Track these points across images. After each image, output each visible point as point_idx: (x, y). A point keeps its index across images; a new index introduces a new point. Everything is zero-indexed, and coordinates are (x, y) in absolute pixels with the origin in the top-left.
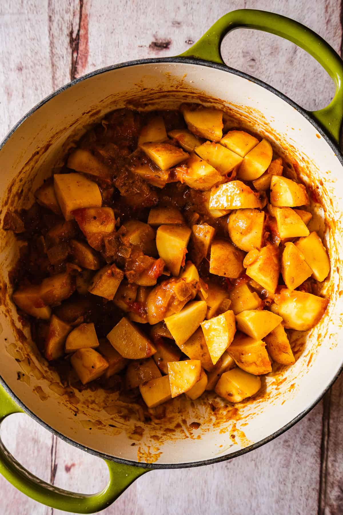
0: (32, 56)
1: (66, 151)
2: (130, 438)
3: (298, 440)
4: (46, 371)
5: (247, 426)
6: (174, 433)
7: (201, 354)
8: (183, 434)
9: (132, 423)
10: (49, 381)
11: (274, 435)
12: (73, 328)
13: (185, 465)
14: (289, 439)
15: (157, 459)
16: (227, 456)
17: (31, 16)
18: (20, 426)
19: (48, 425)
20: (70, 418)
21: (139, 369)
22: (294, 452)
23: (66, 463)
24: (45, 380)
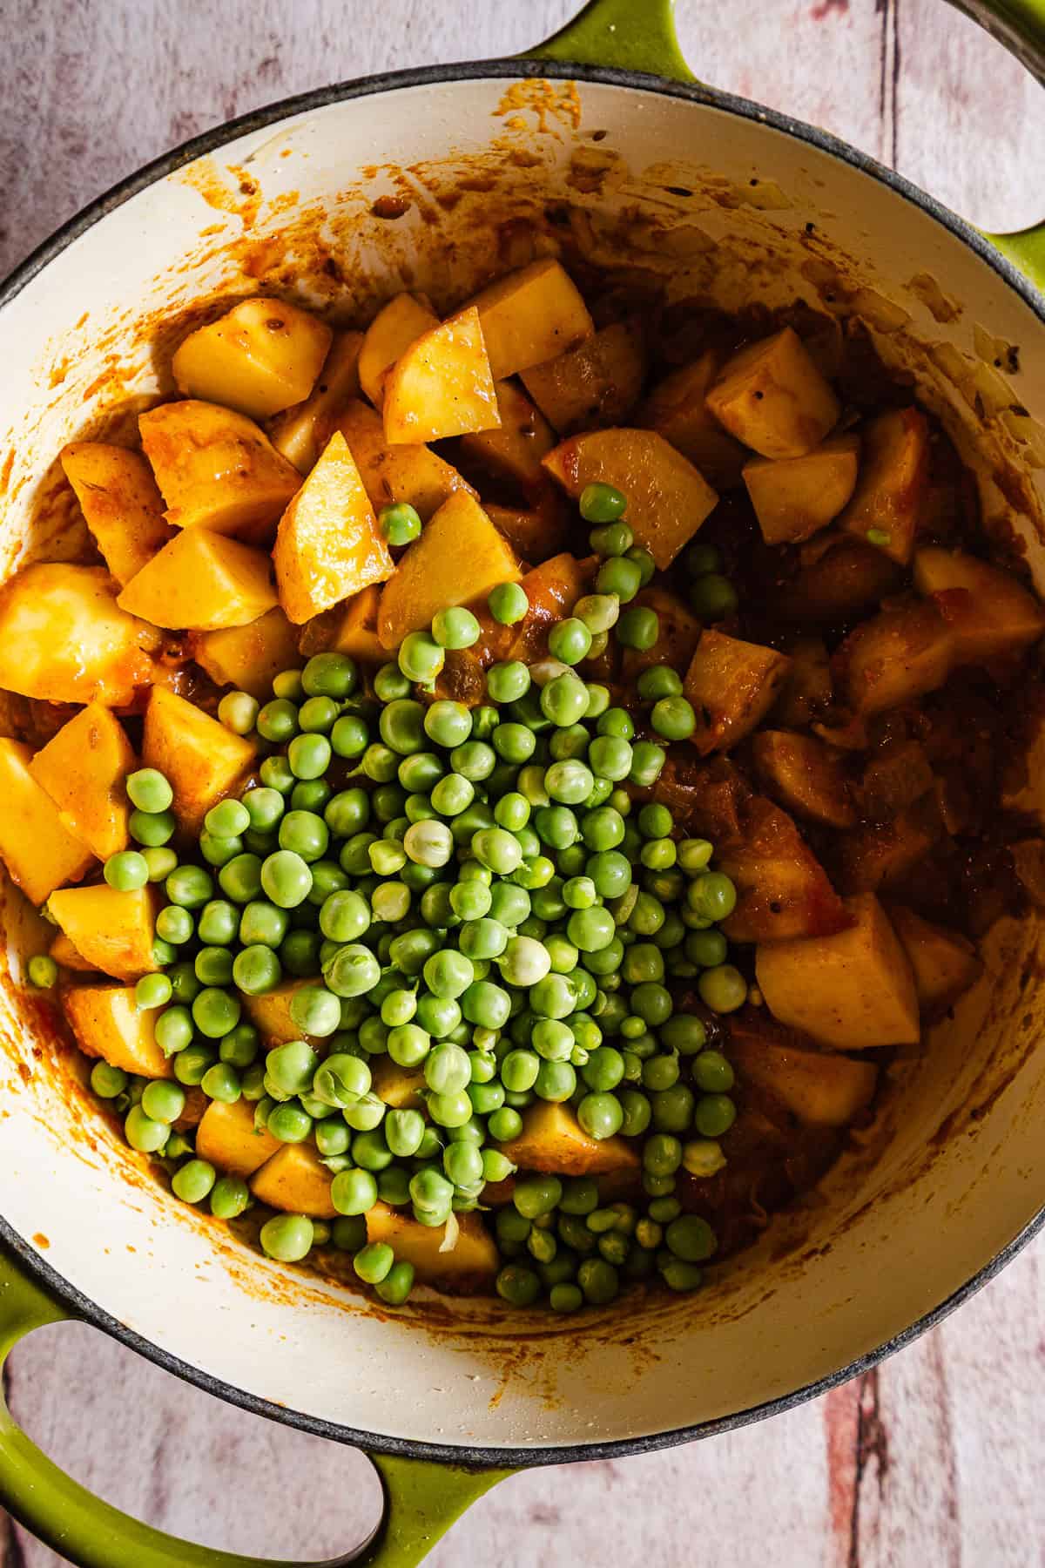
0: (1008, 1392)
1: (881, 1116)
2: (612, 156)
3: (35, 159)
4: (922, 368)
5: (204, 227)
6: (461, 178)
7: (388, 462)
8: (428, 177)
9: (611, 202)
10: (911, 338)
11: (98, 212)
12: (835, 525)
13: (406, 80)
14: (65, 158)
15: (510, 93)
16: (258, 123)
17: (1015, 1514)
18: (1014, 144)
19: (904, 195)
20: (830, 216)
21: (601, 394)
22: (44, 113)
23: (845, 21)
24: (922, 340)
